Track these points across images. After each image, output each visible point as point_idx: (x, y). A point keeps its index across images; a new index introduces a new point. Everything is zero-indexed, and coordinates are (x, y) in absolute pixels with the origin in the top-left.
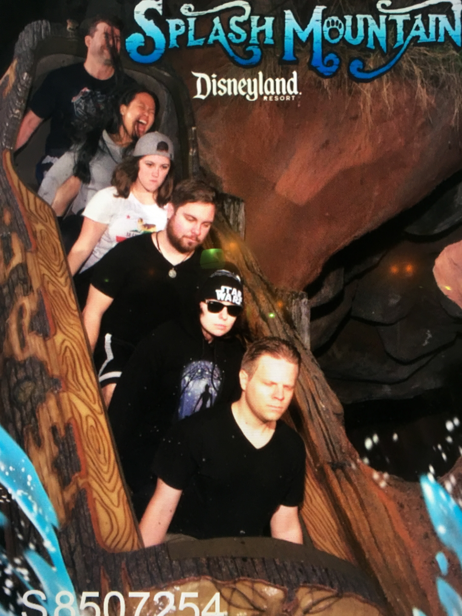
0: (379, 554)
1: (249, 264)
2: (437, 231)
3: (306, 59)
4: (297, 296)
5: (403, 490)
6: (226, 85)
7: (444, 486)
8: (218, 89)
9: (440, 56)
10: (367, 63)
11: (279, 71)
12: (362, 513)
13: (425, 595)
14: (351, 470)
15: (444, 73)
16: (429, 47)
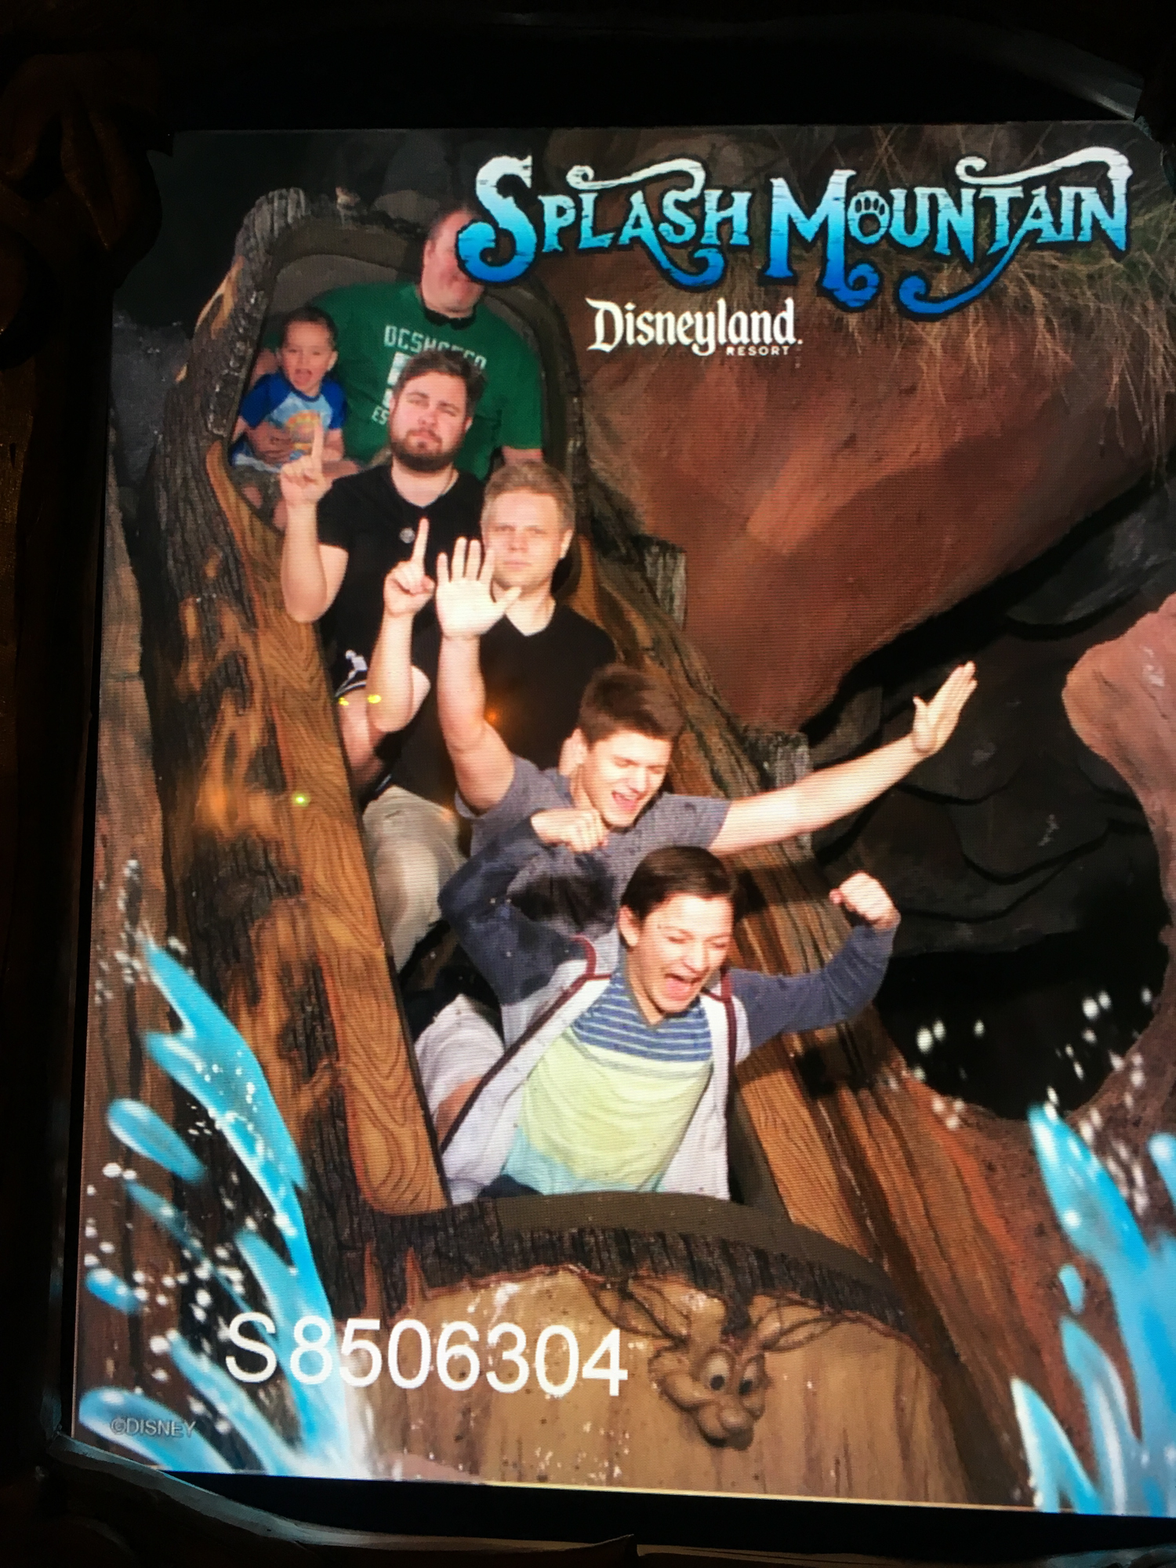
0: (944, 1264)
1: (692, 675)
2: (1070, 617)
3: (814, 275)
4: (786, 741)
5: (992, 1135)
6: (653, 324)
7: (1076, 1130)
8: (637, 332)
9: (1083, 270)
10: (934, 283)
11: (760, 295)
12: (910, 1180)
13: (1035, 1351)
14: (889, 1091)
15: (1091, 305)
16: (1063, 252)
